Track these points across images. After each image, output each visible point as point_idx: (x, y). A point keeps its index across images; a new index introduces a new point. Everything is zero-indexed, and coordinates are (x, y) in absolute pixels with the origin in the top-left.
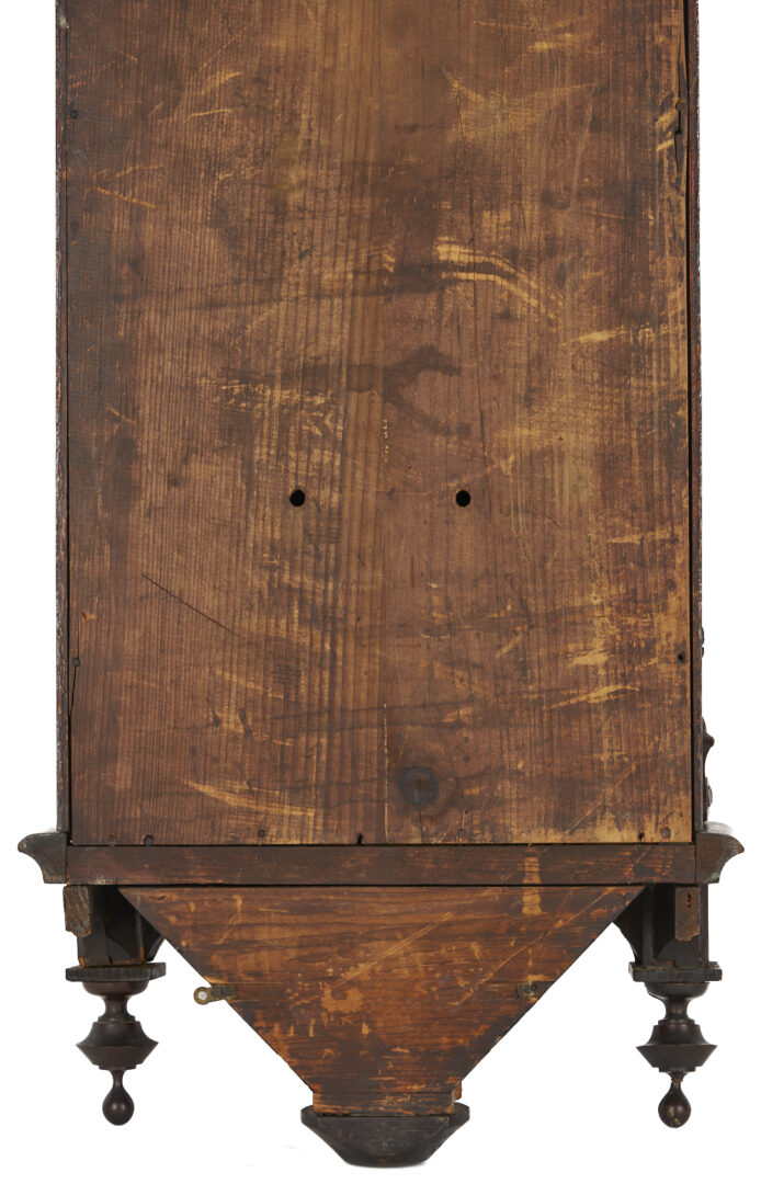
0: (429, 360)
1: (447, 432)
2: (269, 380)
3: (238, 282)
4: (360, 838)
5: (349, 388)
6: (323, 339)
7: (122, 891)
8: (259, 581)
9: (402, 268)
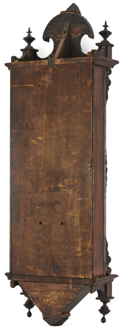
0: (57, 202)
1: (60, 214)
2: (37, 205)
3: (33, 190)
4: (48, 275)
5: (47, 207)
6: (44, 199)
7: (18, 282)
8: (35, 236)
9: (54, 188)
